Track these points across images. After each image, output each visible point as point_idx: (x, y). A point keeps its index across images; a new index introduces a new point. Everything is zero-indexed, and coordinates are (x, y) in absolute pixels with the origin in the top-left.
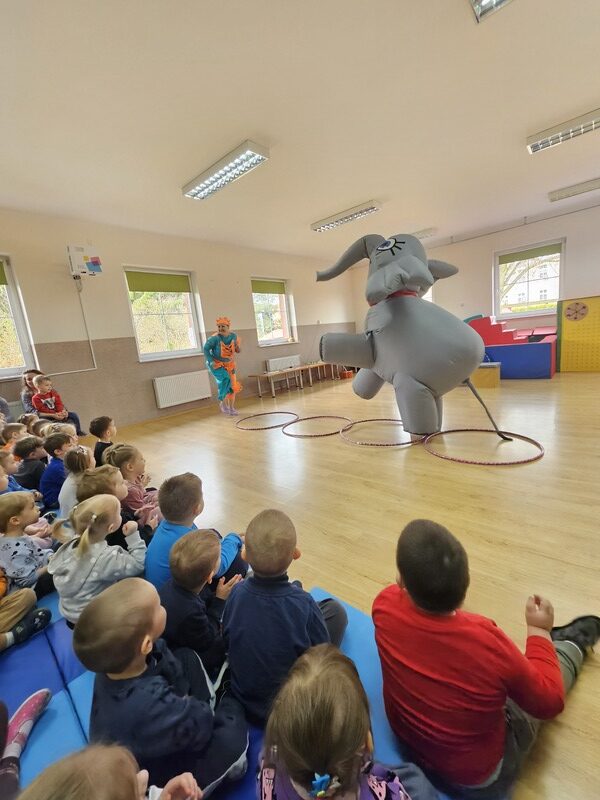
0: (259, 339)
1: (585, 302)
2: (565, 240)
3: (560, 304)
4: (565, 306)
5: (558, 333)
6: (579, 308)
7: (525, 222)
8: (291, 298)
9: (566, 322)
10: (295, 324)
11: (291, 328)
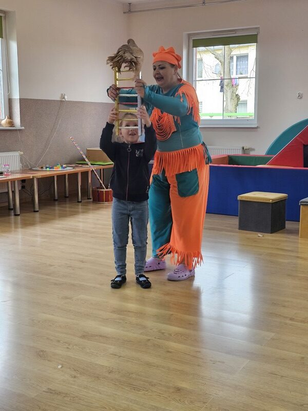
10: (16, 96)
11: (10, 102)
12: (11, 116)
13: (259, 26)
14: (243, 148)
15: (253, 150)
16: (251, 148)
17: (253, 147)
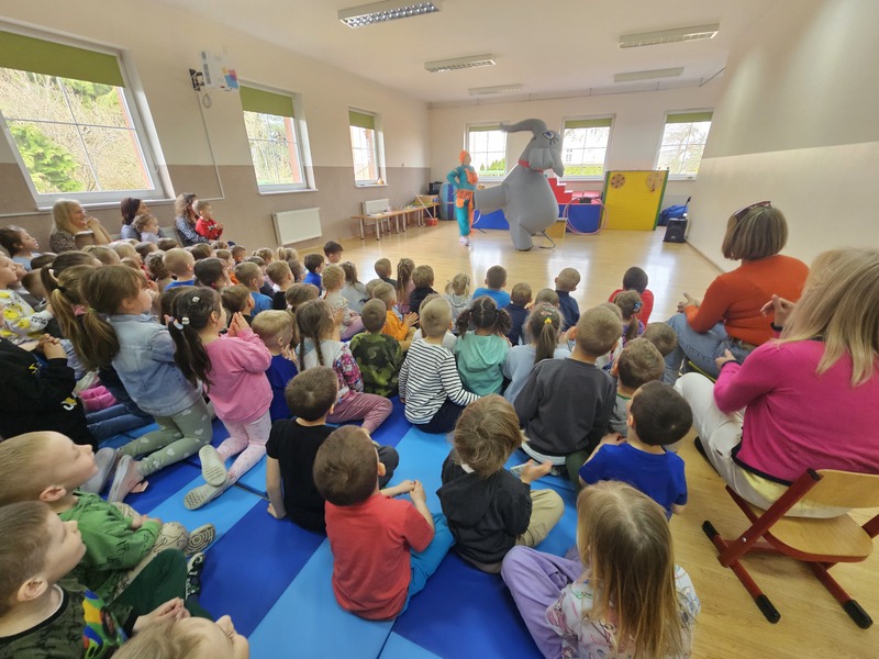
0: (357, 178)
1: (625, 175)
2: (615, 116)
3: (608, 173)
4: (612, 175)
5: (602, 197)
6: (621, 178)
7: (591, 93)
8: (381, 135)
9: (610, 189)
10: (383, 165)
11: (379, 169)
12: (380, 176)
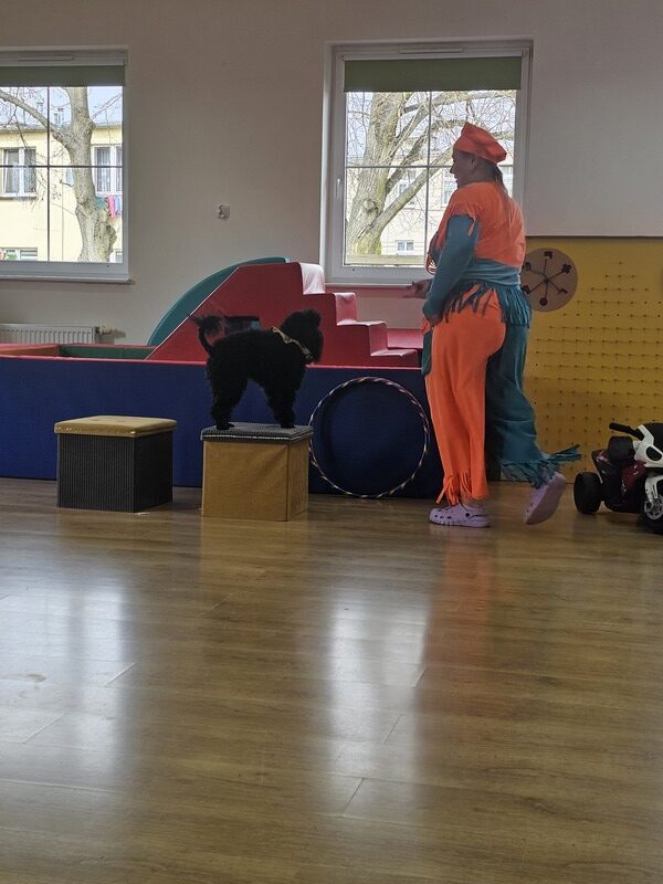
1: (569, 251)
6: (554, 268)
13: (125, 47)
14: (97, 331)
15: (122, 335)
16: (116, 331)
17: (119, 329)
